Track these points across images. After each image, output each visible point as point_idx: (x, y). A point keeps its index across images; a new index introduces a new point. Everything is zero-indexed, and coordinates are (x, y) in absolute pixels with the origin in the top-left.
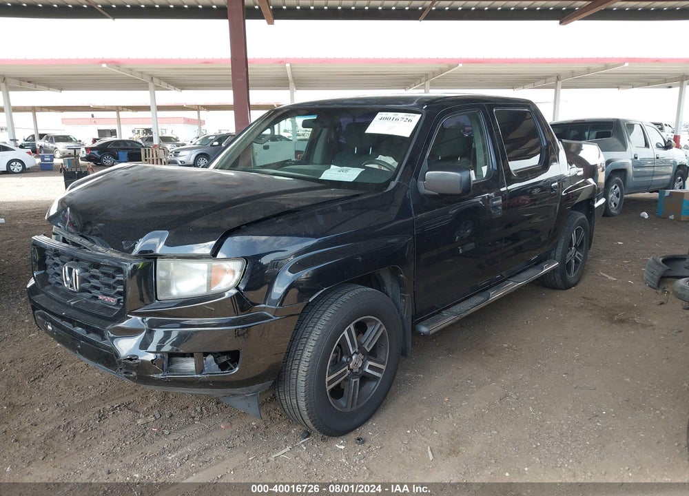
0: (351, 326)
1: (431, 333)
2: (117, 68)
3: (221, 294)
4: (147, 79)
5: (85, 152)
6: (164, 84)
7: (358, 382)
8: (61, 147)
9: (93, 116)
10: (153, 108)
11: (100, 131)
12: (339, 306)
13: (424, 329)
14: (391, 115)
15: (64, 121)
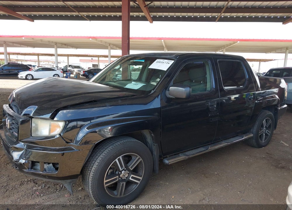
0: (121, 157)
1: (170, 164)
2: (96, 40)
3: (54, 137)
4: (108, 45)
5: (83, 73)
6: (115, 47)
7: (125, 185)
8: (76, 70)
9: (92, 59)
10: (109, 57)
11: (93, 65)
12: (113, 147)
13: (167, 162)
14: (162, 60)
15: (81, 60)
